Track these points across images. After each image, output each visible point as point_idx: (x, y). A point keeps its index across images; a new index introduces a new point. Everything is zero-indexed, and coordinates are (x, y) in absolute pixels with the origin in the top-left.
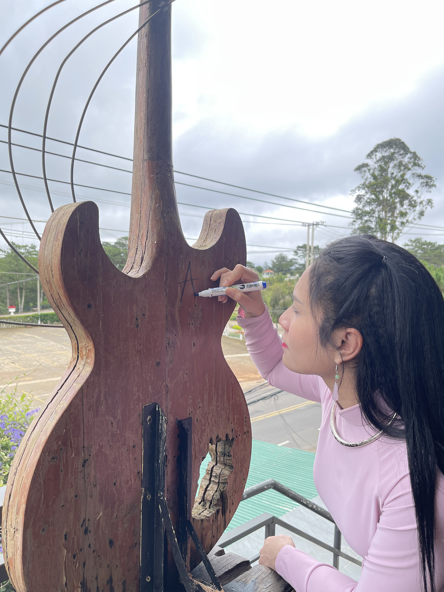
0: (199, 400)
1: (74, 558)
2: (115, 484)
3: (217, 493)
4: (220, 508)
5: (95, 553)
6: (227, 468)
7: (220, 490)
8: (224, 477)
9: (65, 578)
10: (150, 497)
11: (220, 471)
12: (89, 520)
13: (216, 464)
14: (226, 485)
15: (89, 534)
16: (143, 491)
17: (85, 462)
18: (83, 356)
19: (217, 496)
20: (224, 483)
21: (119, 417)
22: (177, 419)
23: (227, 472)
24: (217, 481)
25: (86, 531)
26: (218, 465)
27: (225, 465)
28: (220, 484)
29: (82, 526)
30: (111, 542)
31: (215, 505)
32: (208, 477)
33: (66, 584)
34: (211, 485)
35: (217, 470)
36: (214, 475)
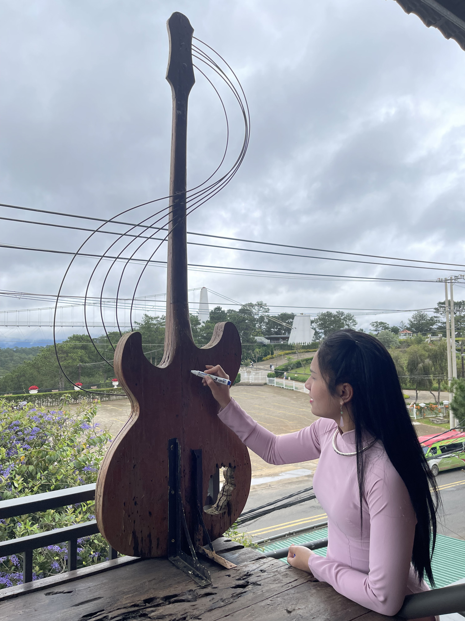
0: (207, 439)
1: (129, 517)
2: (152, 481)
3: (225, 502)
4: (227, 511)
5: (141, 517)
6: (233, 486)
7: (228, 500)
8: (230, 491)
9: (124, 527)
10: (174, 492)
11: (228, 488)
12: (137, 498)
13: (227, 484)
14: (231, 497)
15: (137, 505)
16: (169, 488)
17: (134, 466)
18: (135, 410)
20: (230, 495)
22: (191, 449)
23: (232, 488)
24: (226, 494)
25: (136, 503)
26: (228, 484)
27: (232, 484)
28: (228, 496)
29: (133, 500)
30: (150, 513)
31: (224, 508)
32: (222, 493)
33: (124, 531)
34: (223, 497)
35: (227, 488)
36: (225, 490)
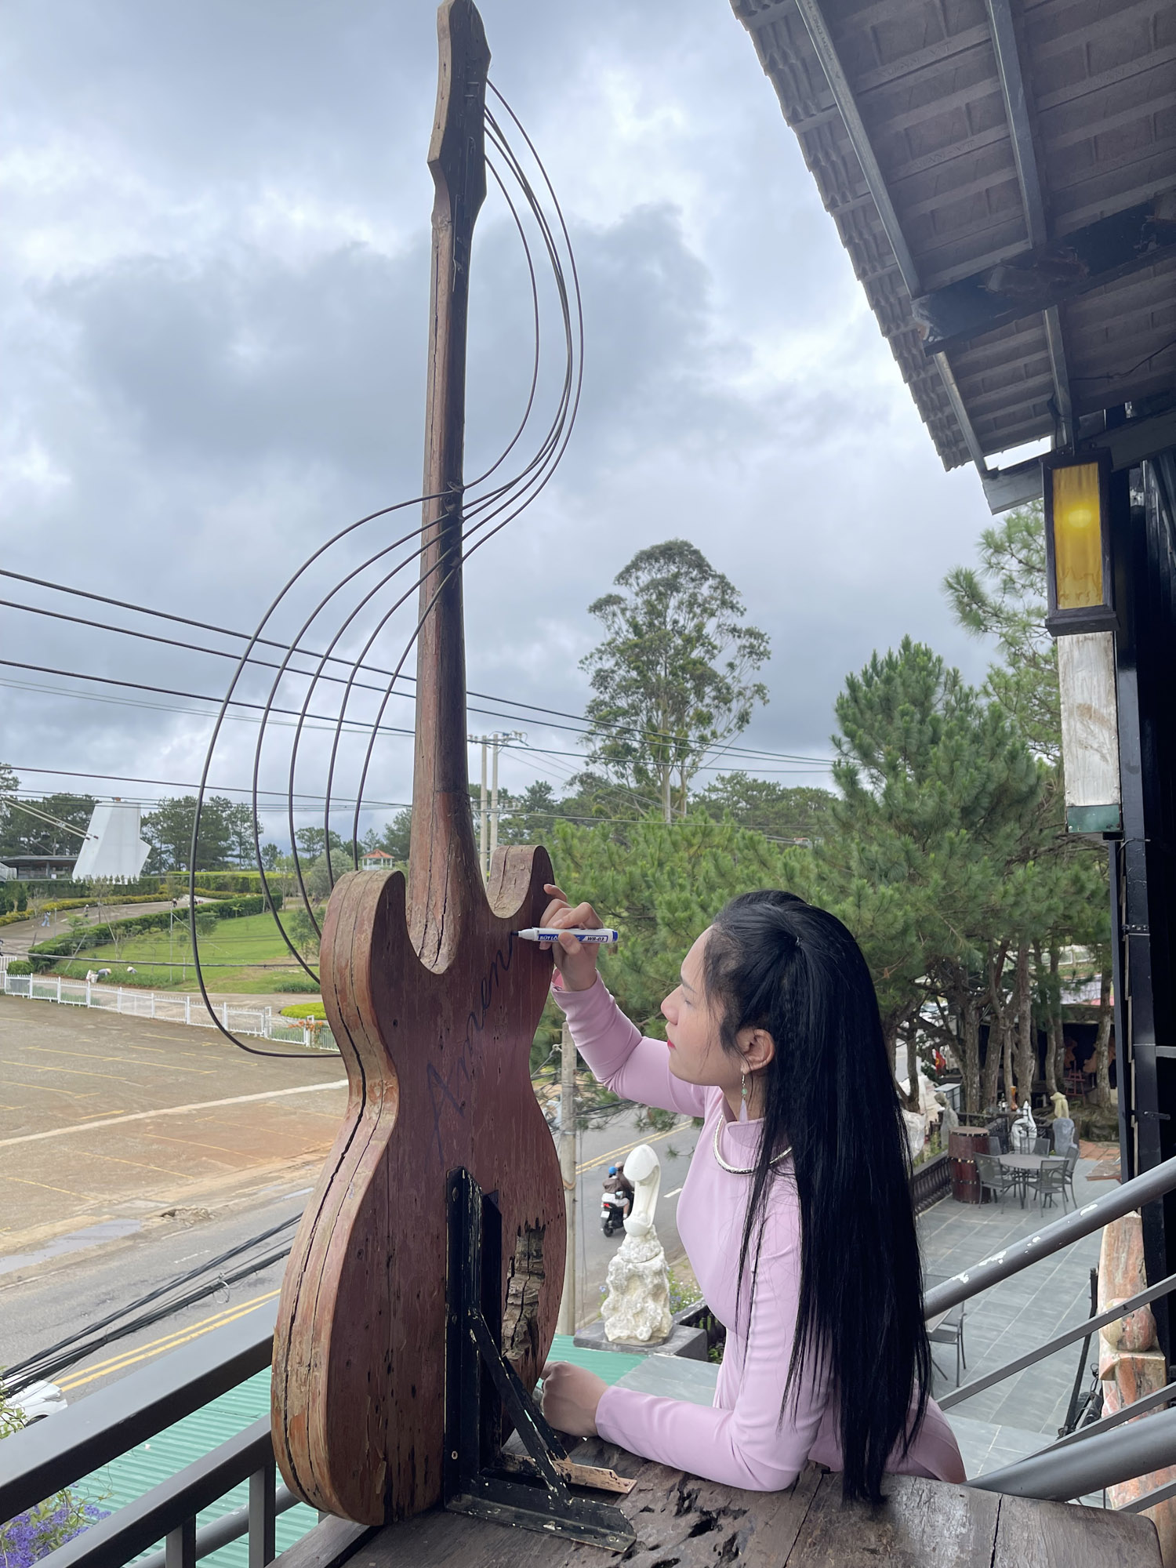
0: (506, 1163)
1: (377, 1412)
3: (522, 1323)
4: (531, 1347)
5: (398, 1404)
6: (534, 1278)
7: (525, 1316)
8: (531, 1293)
10: (458, 1318)
11: (522, 1285)
12: (392, 1351)
13: (513, 1275)
14: (536, 1307)
15: (392, 1374)
16: (448, 1310)
17: (389, 1259)
18: (376, 1098)
19: (523, 1326)
20: (531, 1304)
21: (423, 1190)
23: (535, 1284)
24: (520, 1303)
25: (390, 1369)
26: (516, 1275)
27: (530, 1273)
28: (524, 1307)
29: (385, 1360)
30: (414, 1390)
31: (521, 1342)
33: (369, 1453)
34: (509, 1311)
35: (517, 1285)
36: (514, 1292)
